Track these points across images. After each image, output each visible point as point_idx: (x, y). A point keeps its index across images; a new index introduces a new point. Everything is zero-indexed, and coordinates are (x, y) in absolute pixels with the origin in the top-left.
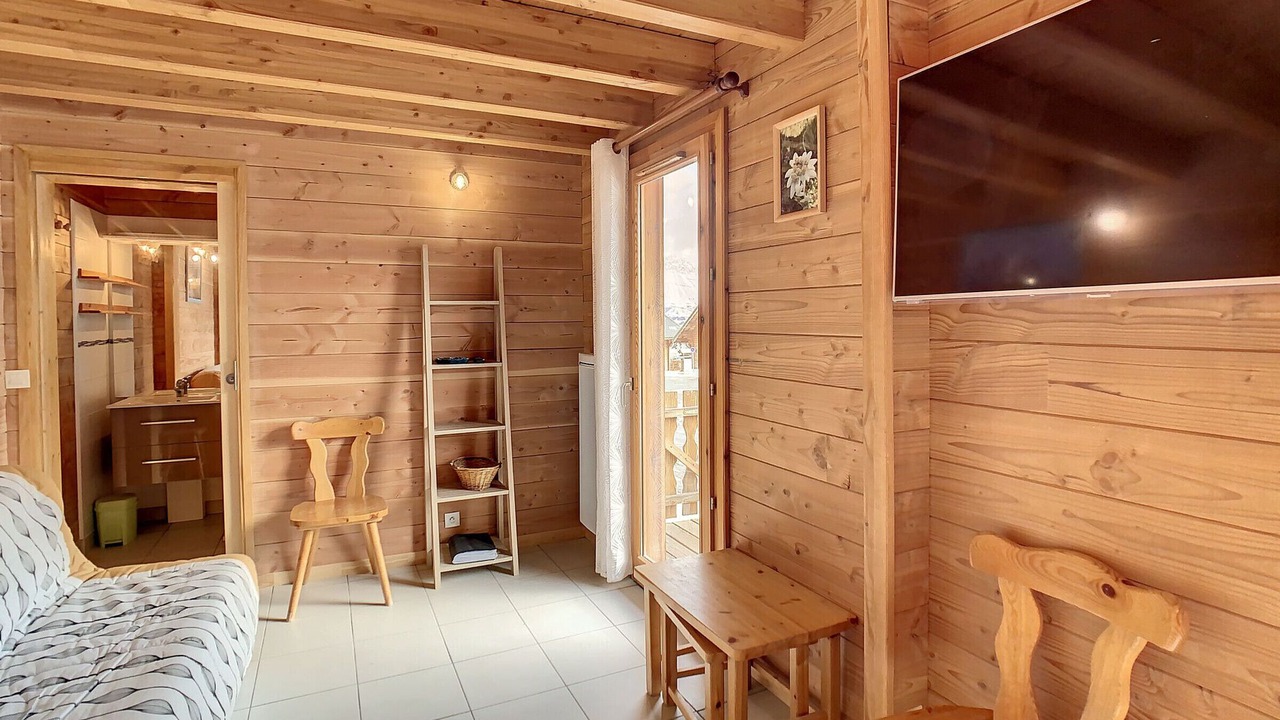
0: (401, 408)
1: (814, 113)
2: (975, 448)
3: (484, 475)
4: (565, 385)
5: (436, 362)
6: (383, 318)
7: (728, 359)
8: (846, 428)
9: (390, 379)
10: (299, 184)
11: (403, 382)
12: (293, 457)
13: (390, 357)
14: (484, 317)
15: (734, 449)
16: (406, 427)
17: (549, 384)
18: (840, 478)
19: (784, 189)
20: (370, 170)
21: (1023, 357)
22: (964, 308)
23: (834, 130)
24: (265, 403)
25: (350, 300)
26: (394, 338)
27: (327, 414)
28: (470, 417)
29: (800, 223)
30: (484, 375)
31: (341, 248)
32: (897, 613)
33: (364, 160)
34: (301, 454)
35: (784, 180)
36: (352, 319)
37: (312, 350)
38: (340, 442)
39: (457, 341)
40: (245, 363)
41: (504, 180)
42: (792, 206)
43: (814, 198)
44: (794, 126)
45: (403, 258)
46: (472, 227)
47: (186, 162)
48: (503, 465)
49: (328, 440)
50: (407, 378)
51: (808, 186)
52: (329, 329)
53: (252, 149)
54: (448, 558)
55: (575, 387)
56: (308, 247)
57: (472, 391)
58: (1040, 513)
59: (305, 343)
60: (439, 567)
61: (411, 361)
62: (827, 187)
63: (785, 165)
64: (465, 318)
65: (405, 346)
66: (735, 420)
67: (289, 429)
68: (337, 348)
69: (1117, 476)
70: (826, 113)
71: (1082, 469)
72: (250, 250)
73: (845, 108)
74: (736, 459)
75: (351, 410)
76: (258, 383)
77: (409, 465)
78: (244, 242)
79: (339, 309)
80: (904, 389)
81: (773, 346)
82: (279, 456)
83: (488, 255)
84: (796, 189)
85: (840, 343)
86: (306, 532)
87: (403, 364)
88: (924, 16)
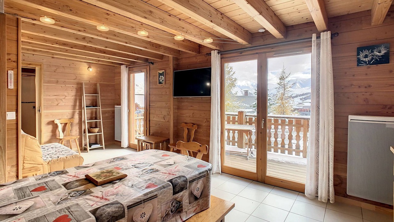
0: (77, 116)
1: (164, 71)
2: (182, 114)
3: (97, 130)
4: (111, 112)
5: (86, 107)
6: (73, 98)
7: (149, 105)
8: (168, 114)
9: (75, 111)
10: (55, 68)
11: (77, 111)
12: (53, 128)
13: (74, 106)
14: (95, 98)
15: (150, 119)
16: (78, 121)
17: (108, 112)
18: (167, 121)
19: (159, 80)
20: (71, 66)
21: (186, 104)
22: (181, 98)
23: (166, 74)
24: (47, 116)
25: (66, 94)
26: (75, 102)
27: (60, 118)
28: (91, 119)
29: (162, 85)
30: (94, 110)
31: (64, 82)
32: (174, 134)
33: (69, 64)
34: (55, 127)
35: (159, 79)
36: (66, 98)
37: (58, 104)
38: (64, 124)
39: (89, 103)
40: (42, 107)
41: (99, 69)
42: (160, 83)
43: (164, 82)
44: (161, 72)
45: (78, 85)
46: (92, 79)
47: (29, 63)
48: (100, 128)
49: (61, 124)
50: (78, 111)
51: (163, 81)
52: (61, 100)
53: (45, 61)
54: (90, 146)
55: (114, 112)
56: (57, 82)
57: (92, 113)
58: (188, 120)
59: (56, 103)
60: (89, 148)
61: (79, 107)
62: (165, 81)
63: (159, 77)
64: (90, 98)
65: (78, 104)
66: (151, 115)
67: (53, 121)
68: (63, 104)
69: (194, 115)
70: (165, 71)
71: (191, 115)
72: (44, 83)
73: (168, 71)
74: (151, 121)
75: (66, 117)
76: (45, 111)
77: (78, 129)
78: (42, 81)
79: (64, 96)
80: (174, 107)
81: (157, 103)
82: (50, 127)
83: (96, 85)
84: (161, 81)
85: (167, 102)
86: (62, 141)
87: (77, 108)
88: (177, 63)
